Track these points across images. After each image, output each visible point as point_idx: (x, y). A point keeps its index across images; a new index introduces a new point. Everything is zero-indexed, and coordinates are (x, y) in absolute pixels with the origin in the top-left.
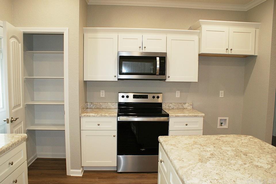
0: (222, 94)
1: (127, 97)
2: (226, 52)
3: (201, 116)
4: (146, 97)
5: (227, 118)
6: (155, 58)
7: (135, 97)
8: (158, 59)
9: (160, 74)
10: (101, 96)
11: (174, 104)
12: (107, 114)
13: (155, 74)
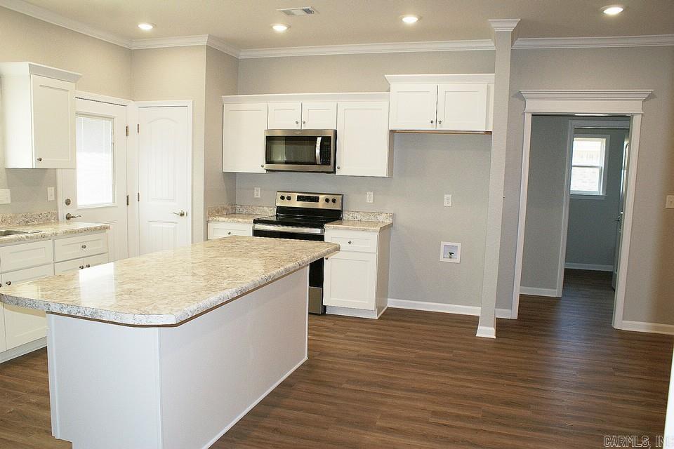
0: (448, 200)
1: (289, 198)
2: (432, 127)
3: (374, 231)
4: (316, 199)
5: (459, 245)
6: (315, 139)
7: (300, 199)
8: (319, 139)
9: (323, 164)
10: (255, 196)
11: (363, 214)
12: (240, 220)
13: (315, 164)
